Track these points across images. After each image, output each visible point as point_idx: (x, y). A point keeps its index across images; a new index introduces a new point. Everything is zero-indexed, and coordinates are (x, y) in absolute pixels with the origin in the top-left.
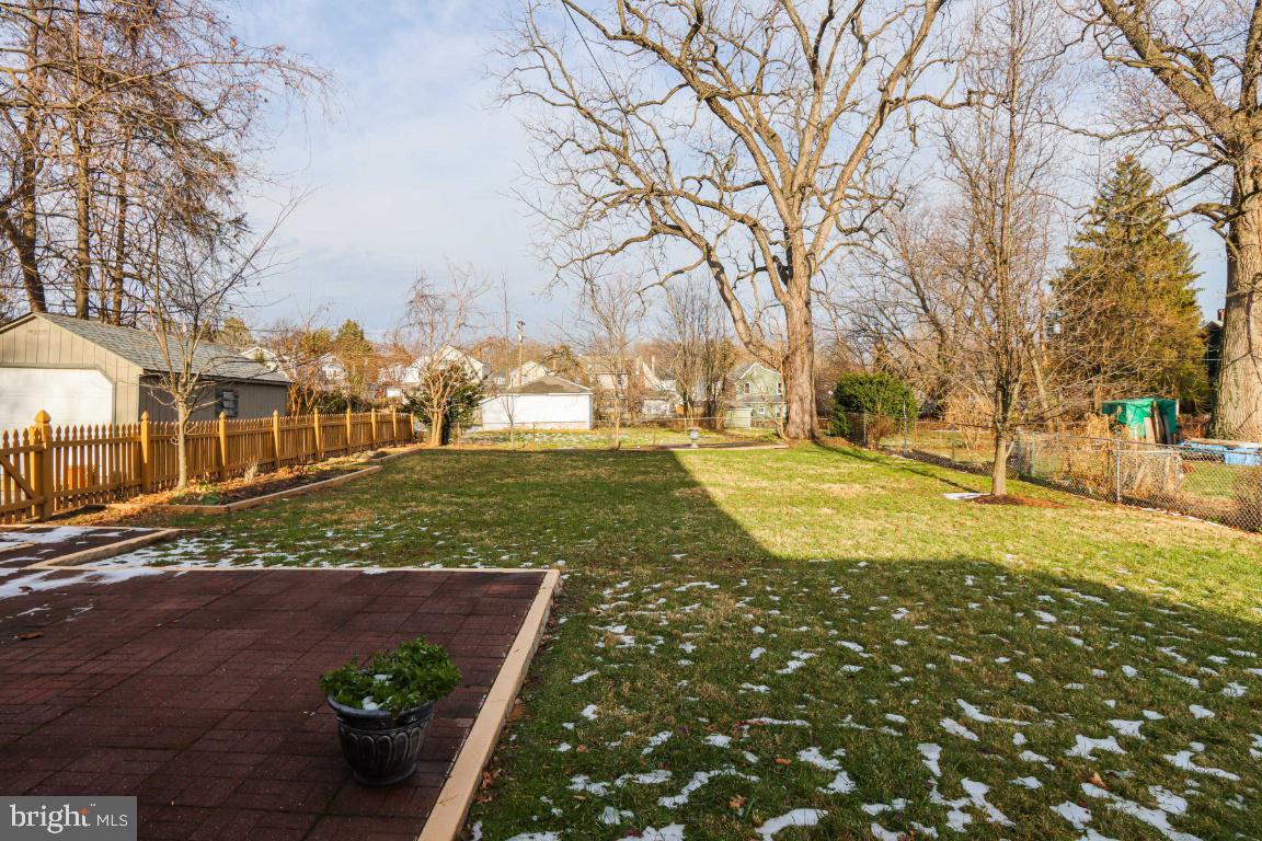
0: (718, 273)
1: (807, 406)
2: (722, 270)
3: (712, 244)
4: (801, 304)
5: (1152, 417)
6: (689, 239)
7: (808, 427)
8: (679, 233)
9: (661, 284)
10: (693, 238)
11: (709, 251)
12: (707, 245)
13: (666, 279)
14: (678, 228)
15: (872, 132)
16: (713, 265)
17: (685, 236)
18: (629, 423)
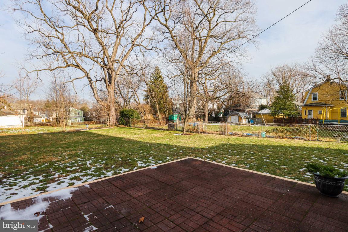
0: (90, 80)
1: (114, 117)
2: (91, 80)
3: (88, 72)
4: (113, 91)
5: (178, 118)
6: (81, 70)
7: (114, 123)
8: (78, 67)
9: (72, 82)
10: (82, 70)
11: (88, 74)
12: (87, 72)
13: (73, 80)
14: (78, 66)
15: (130, 51)
16: (88, 78)
17: (80, 69)
18: (29, 125)
